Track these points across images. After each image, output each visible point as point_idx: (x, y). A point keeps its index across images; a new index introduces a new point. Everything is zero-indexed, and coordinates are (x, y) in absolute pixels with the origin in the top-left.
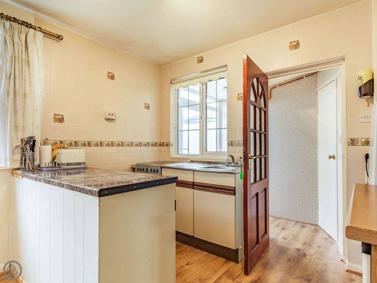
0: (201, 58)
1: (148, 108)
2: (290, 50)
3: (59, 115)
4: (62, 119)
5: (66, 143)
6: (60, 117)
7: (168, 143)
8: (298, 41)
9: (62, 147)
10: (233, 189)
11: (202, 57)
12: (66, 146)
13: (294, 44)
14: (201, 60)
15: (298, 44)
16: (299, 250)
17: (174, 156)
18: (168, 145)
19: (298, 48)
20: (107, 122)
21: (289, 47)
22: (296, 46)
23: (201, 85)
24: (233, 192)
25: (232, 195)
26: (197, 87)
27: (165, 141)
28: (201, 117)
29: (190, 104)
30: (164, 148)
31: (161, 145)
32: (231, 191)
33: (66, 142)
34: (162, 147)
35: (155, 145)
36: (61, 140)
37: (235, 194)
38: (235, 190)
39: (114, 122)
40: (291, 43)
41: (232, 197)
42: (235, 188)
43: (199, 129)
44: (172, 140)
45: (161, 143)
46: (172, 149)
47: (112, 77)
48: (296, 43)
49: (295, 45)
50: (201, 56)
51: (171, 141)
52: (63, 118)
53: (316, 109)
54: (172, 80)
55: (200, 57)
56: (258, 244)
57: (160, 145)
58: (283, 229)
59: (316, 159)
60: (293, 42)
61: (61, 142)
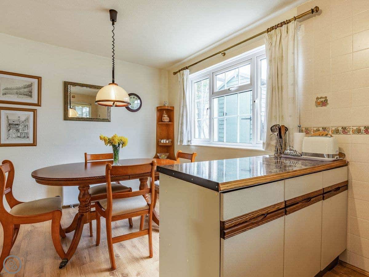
3: (321, 98)
4: (325, 102)
5: (331, 130)
6: (323, 100)
9: (324, 135)
12: (330, 133)
33: (331, 128)
36: (325, 126)
52: (327, 100)
61: (324, 129)
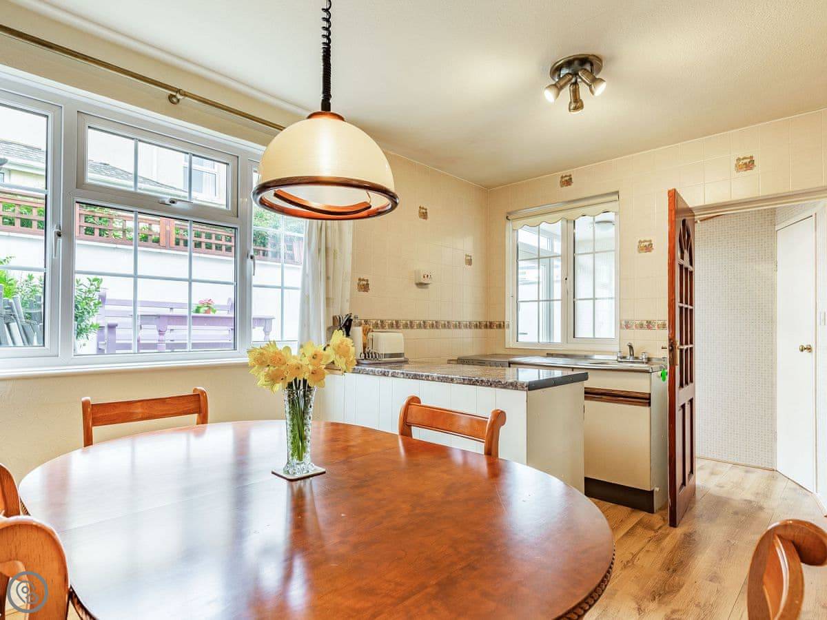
0: (568, 178)
1: (469, 262)
2: (737, 171)
4: (367, 286)
6: (365, 283)
7: (502, 323)
8: (751, 157)
10: (648, 396)
11: (570, 175)
13: (745, 161)
14: (567, 182)
15: (752, 162)
16: (750, 502)
17: (511, 346)
18: (502, 326)
19: (751, 169)
20: (420, 290)
21: (736, 166)
22: (749, 164)
23: (565, 223)
24: (648, 401)
25: (645, 406)
26: (557, 228)
27: (495, 319)
28: (566, 279)
29: (541, 255)
30: (494, 331)
31: (490, 325)
32: (645, 400)
34: (489, 330)
35: (478, 326)
37: (649, 404)
38: (649, 399)
39: (427, 288)
40: (739, 160)
41: (646, 409)
42: (650, 394)
43: (560, 298)
44: (509, 318)
45: (488, 323)
46: (509, 332)
47: (424, 215)
48: (748, 161)
49: (746, 164)
50: (568, 174)
51: (507, 320)
53: (772, 263)
54: (510, 213)
55: (566, 176)
56: (685, 485)
57: (486, 326)
58: (712, 473)
59: (773, 352)
60: (743, 159)
